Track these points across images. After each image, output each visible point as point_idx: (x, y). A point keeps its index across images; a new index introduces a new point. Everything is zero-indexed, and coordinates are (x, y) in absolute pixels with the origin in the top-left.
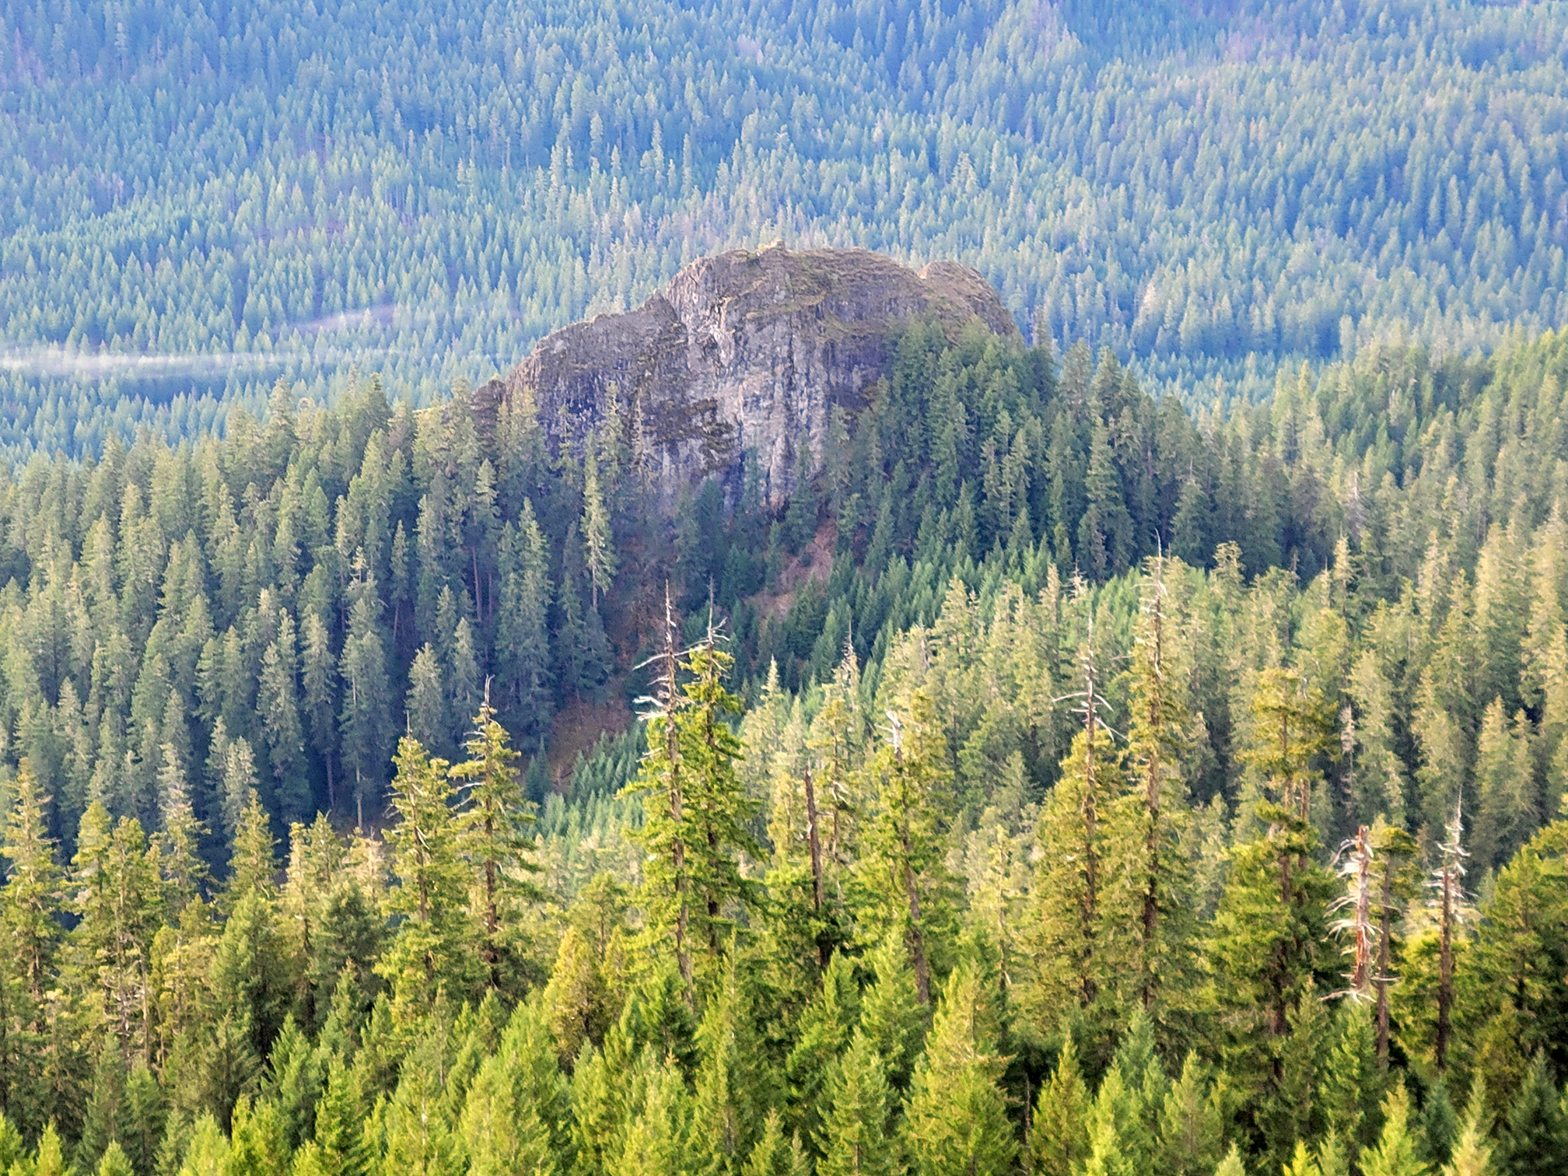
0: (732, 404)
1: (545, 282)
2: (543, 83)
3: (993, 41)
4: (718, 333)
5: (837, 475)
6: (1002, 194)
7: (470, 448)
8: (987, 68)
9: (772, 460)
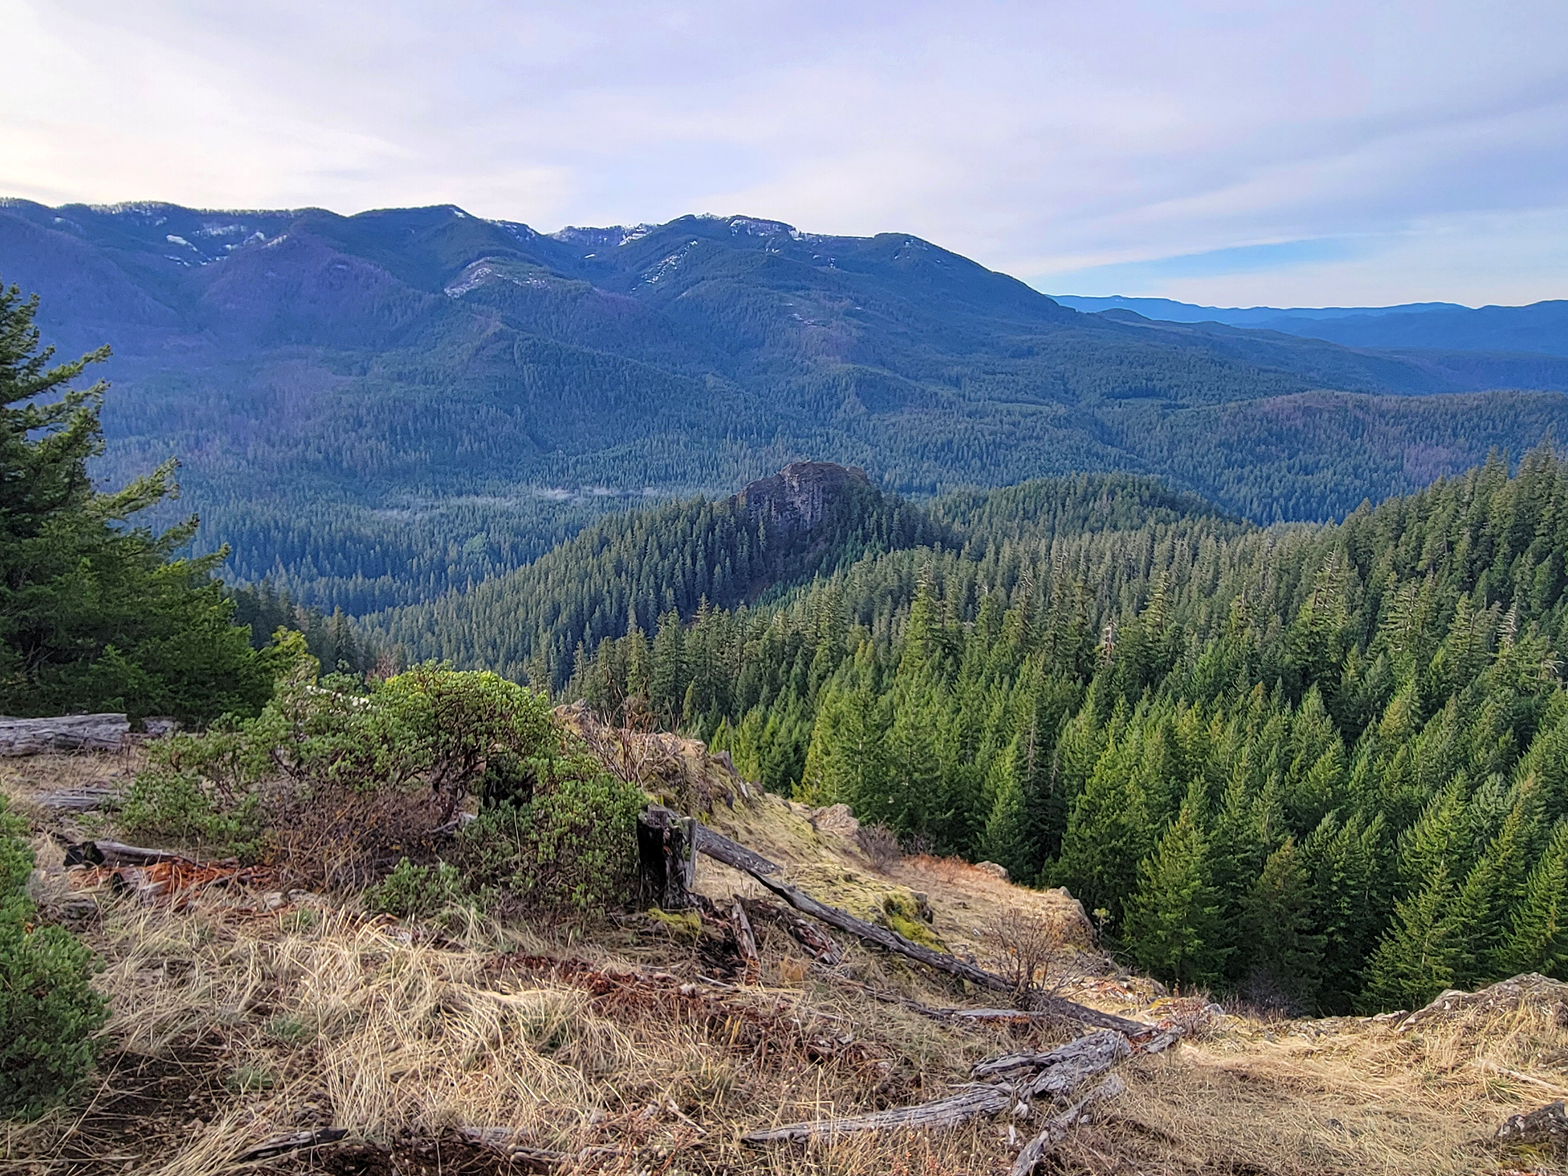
4: (795, 484)
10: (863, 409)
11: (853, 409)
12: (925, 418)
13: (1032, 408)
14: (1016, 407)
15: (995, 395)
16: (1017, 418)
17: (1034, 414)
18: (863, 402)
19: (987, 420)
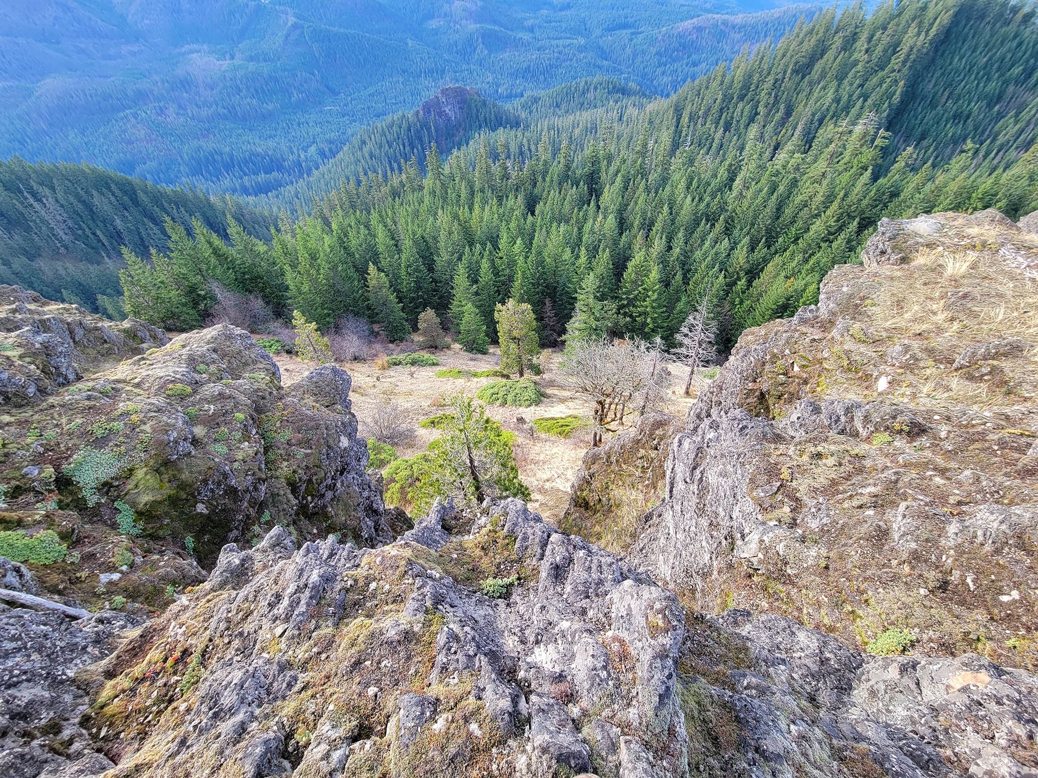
0: (447, 111)
1: (423, 95)
2: (419, 64)
3: (477, 52)
4: (444, 100)
5: (461, 119)
6: (480, 76)
7: (416, 120)
8: (476, 57)
9: (453, 118)
10: (486, 52)
11: (482, 52)
12: (517, 54)
13: (569, 41)
14: (561, 42)
15: (551, 35)
16: (561, 48)
17: (569, 45)
18: (486, 48)
19: (547, 51)
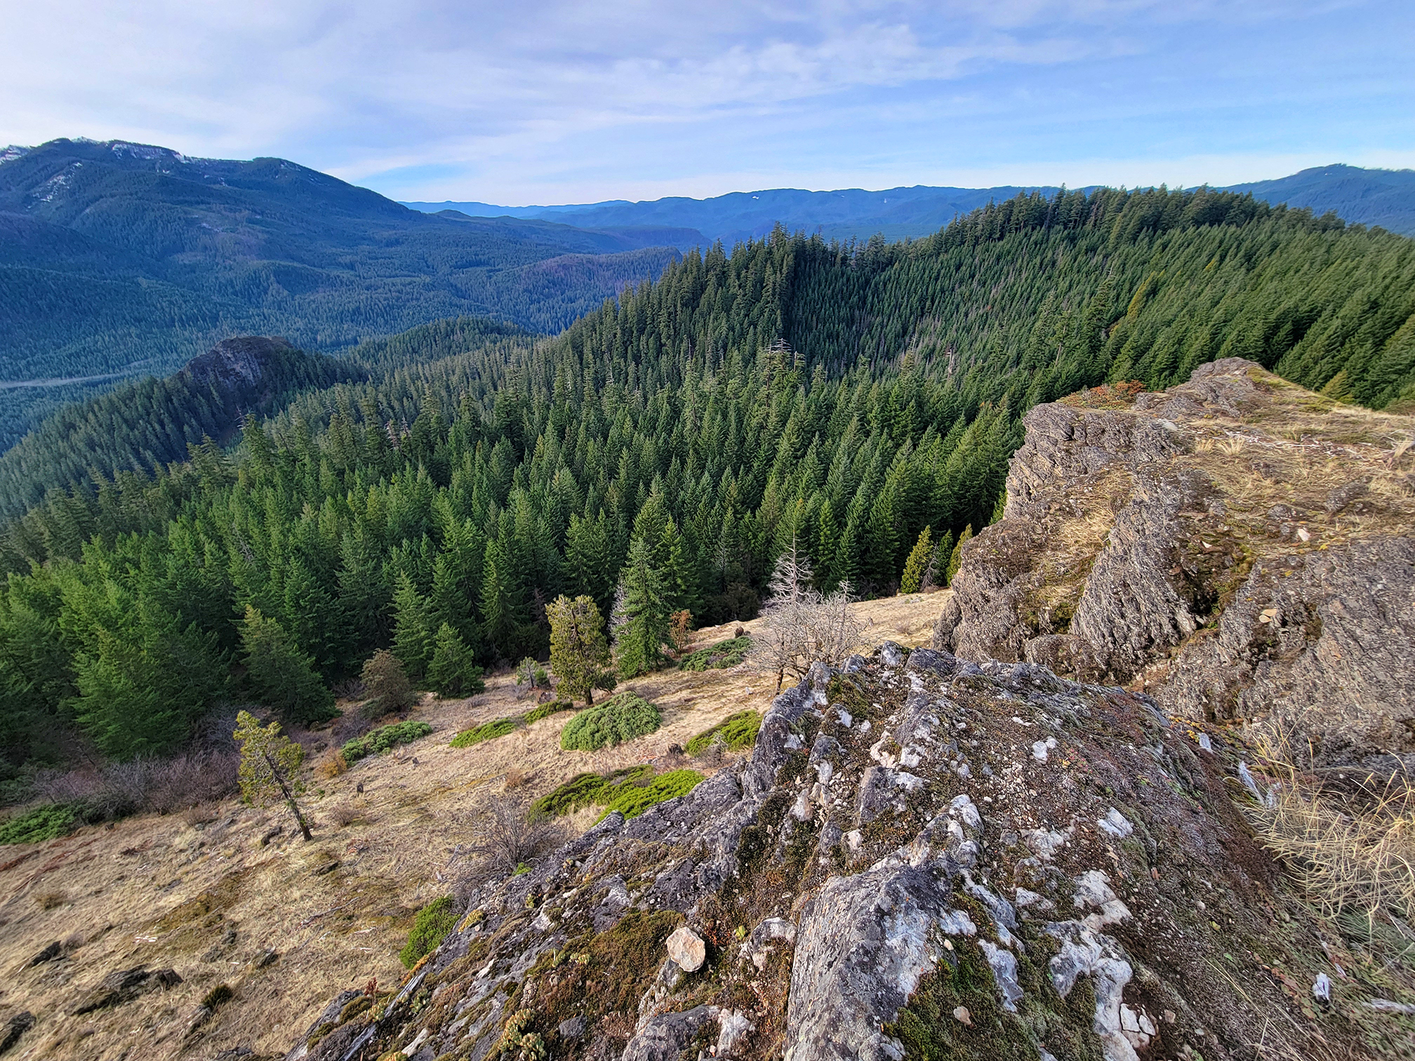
0: (238, 369)
1: (184, 350)
2: (167, 310)
3: (270, 293)
4: (229, 355)
5: (266, 379)
6: (282, 322)
7: (180, 385)
8: (270, 298)
9: (251, 377)
10: (286, 293)
11: (278, 292)
12: (336, 294)
13: (409, 279)
14: (397, 280)
15: (382, 273)
16: (400, 287)
17: (410, 284)
18: (284, 287)
19: (379, 291)
